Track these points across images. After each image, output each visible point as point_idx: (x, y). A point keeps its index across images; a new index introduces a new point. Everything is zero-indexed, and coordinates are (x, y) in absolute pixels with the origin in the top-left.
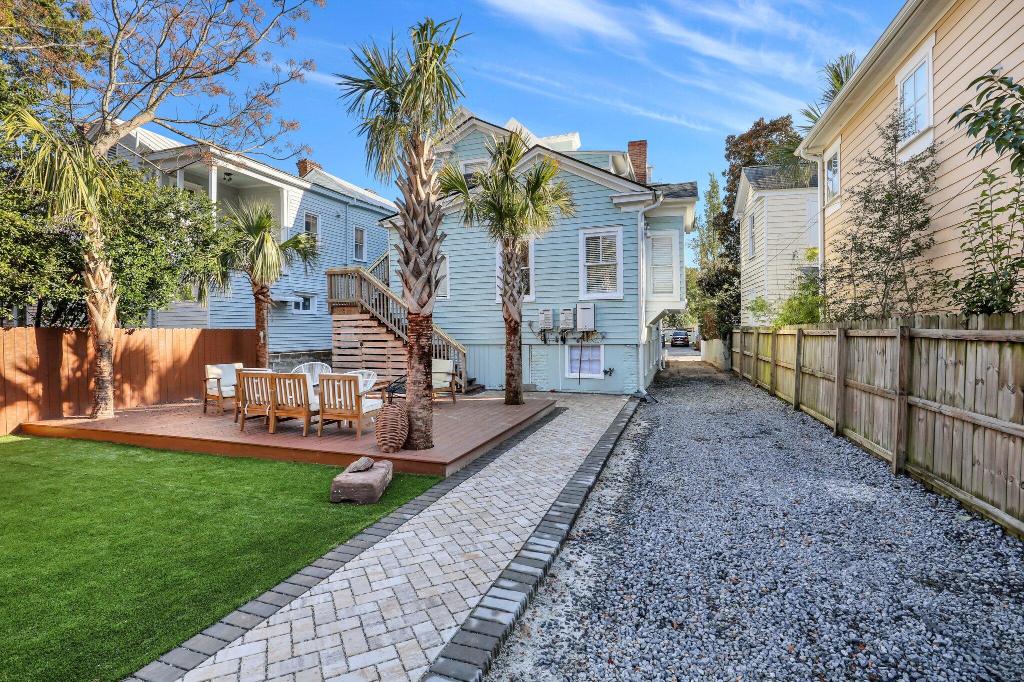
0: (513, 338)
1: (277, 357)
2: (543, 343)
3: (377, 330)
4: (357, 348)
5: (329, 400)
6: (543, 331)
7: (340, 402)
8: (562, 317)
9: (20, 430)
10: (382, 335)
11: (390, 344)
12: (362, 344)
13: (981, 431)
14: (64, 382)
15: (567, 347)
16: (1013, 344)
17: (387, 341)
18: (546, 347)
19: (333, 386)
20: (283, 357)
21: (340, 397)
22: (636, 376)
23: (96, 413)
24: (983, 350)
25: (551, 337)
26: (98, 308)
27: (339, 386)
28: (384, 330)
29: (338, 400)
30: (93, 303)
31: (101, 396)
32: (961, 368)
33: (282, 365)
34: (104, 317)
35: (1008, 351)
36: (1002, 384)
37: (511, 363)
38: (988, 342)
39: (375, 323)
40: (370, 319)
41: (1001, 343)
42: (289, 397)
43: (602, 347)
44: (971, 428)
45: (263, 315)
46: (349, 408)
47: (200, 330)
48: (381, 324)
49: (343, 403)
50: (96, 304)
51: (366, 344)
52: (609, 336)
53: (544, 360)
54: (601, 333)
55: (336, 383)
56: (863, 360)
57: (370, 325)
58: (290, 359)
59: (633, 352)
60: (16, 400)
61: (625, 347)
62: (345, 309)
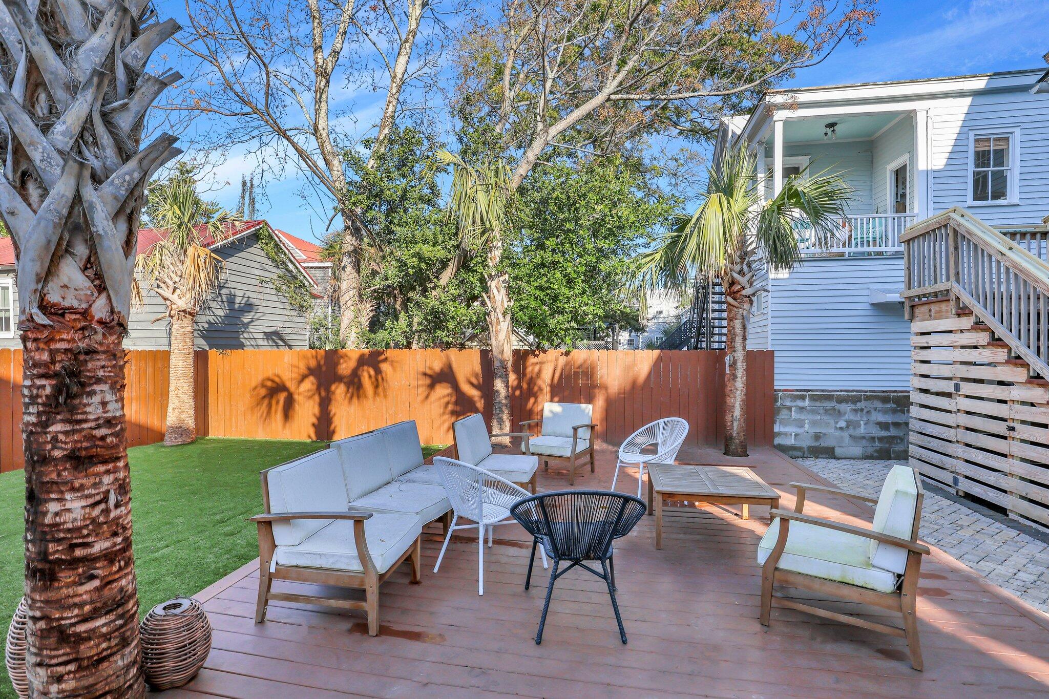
1: (803, 398)
3: (986, 355)
4: (949, 395)
10: (999, 369)
11: (1016, 393)
20: (814, 398)
28: (1001, 355)
33: (813, 412)
39: (982, 338)
40: (974, 330)
48: (996, 341)
51: (965, 388)
57: (973, 342)
58: (833, 404)
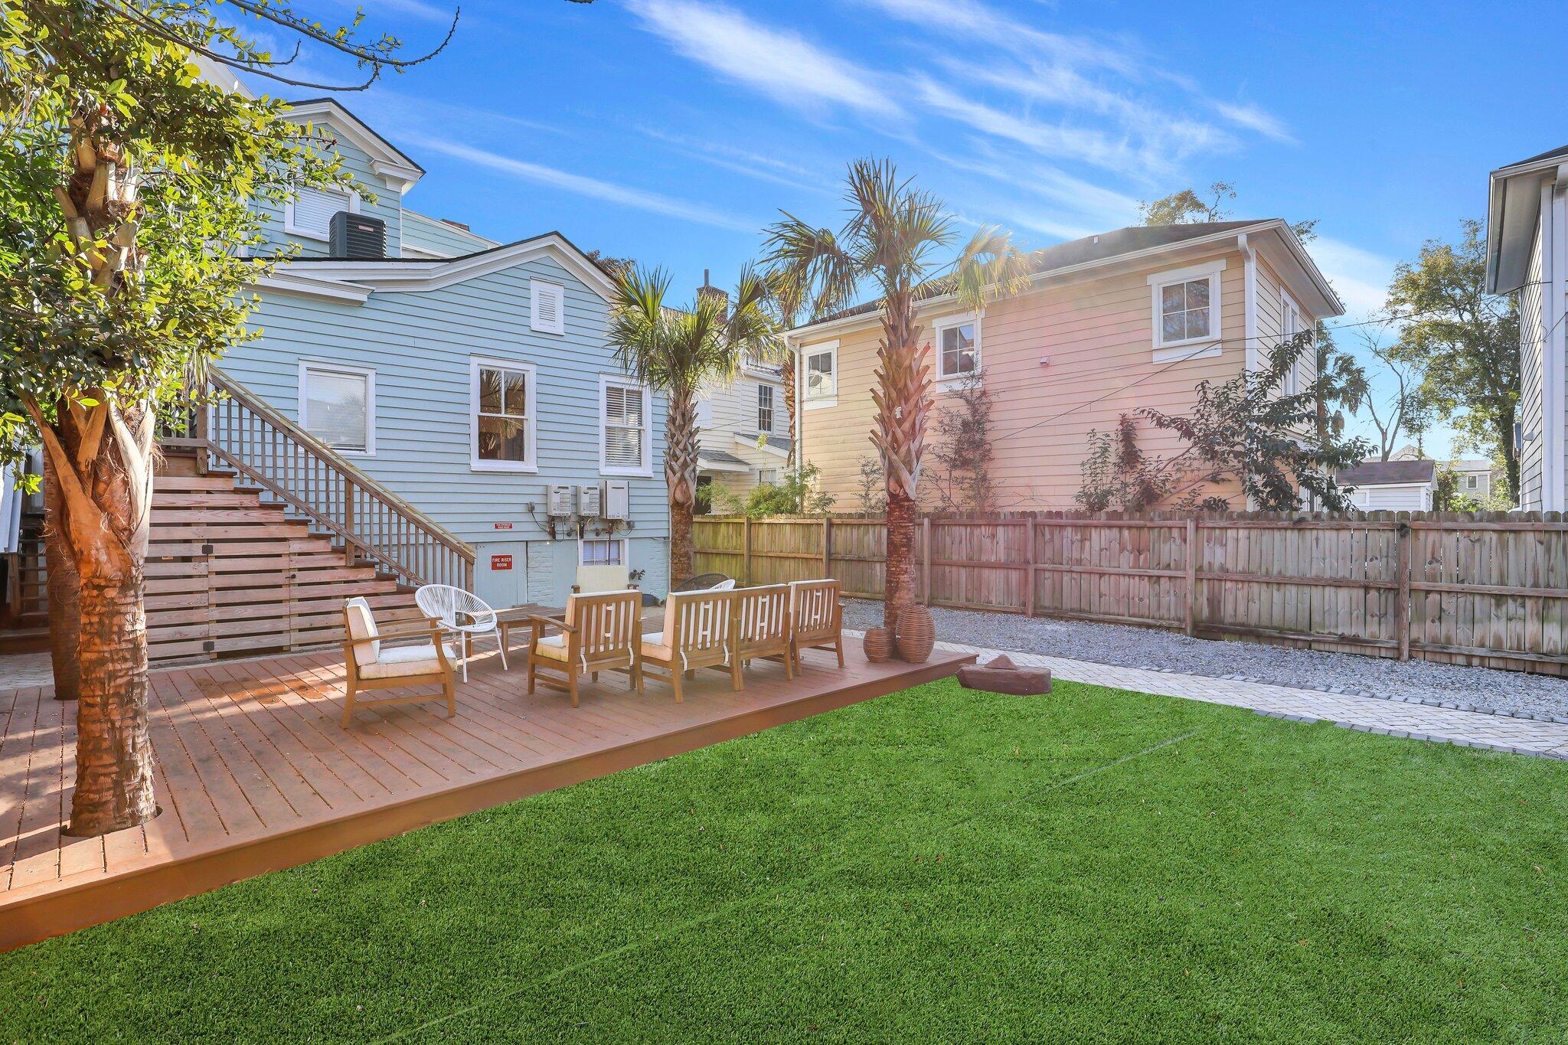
2: (549, 538)
6: (552, 519)
8: (585, 500)
13: (1107, 577)
15: (583, 543)
16: (1129, 528)
18: (556, 544)
24: (1105, 532)
25: (564, 528)
32: (1087, 543)
35: (1126, 533)
36: (1122, 549)
38: (1110, 527)
41: (1121, 528)
43: (627, 541)
44: (1097, 576)
51: (219, 549)
52: (637, 525)
53: (547, 564)
54: (629, 523)
56: (960, 542)
61: (653, 541)
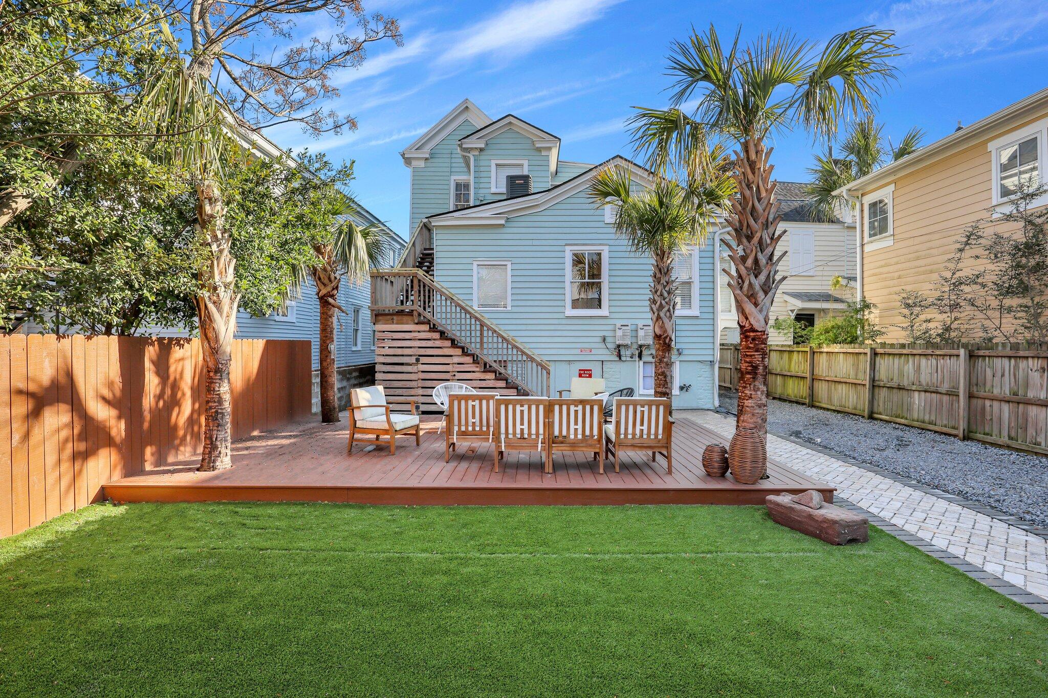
0: (667, 355)
2: (617, 359)
3: (438, 343)
4: (411, 364)
5: (626, 429)
6: (618, 347)
7: (642, 431)
8: (641, 333)
9: (104, 496)
10: (445, 349)
11: (456, 360)
12: (418, 360)
14: (147, 415)
15: (641, 363)
17: (451, 356)
18: (621, 364)
19: (635, 412)
21: (642, 424)
22: (711, 392)
23: (214, 462)
25: (625, 353)
26: (219, 310)
27: (643, 412)
28: (448, 343)
29: (638, 427)
30: (214, 303)
31: (220, 437)
34: (227, 323)
37: (666, 381)
39: (436, 335)
40: (429, 331)
42: (572, 427)
45: (332, 323)
46: (652, 437)
47: (265, 340)
49: (645, 432)
50: (217, 304)
51: (423, 360)
52: (685, 352)
54: (678, 350)
55: (639, 408)
57: (429, 337)
59: (707, 368)
60: (98, 449)
61: (700, 363)
62: (395, 317)
